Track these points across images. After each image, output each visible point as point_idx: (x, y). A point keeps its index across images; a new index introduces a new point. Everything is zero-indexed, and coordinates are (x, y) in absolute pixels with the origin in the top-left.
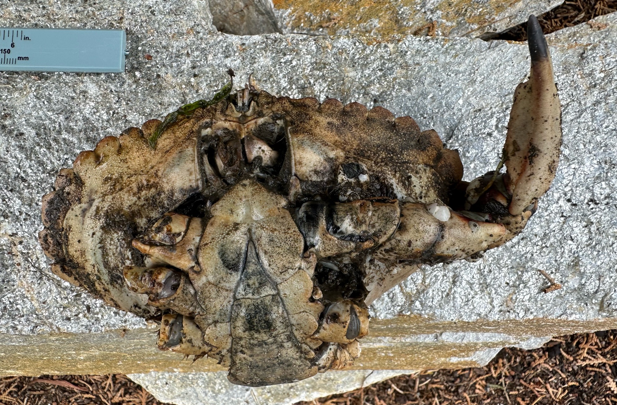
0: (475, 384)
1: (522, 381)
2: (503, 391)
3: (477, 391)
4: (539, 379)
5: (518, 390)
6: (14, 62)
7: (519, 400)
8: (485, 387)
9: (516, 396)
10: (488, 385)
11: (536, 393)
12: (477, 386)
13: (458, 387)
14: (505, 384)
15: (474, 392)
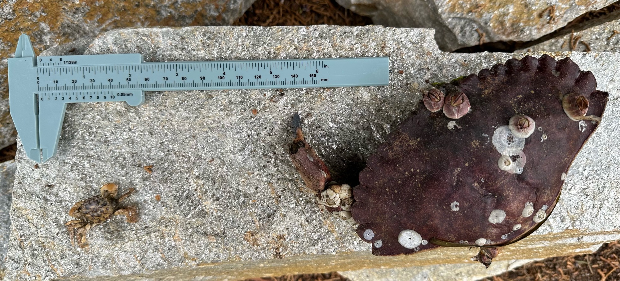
0: (567, 261)
1: (602, 258)
2: (587, 265)
3: (568, 266)
4: (614, 255)
5: (598, 264)
6: (319, 82)
7: (599, 271)
8: (574, 263)
9: (597, 268)
10: (577, 261)
11: (612, 265)
12: (569, 263)
13: (555, 265)
14: (589, 260)
15: (566, 267)
